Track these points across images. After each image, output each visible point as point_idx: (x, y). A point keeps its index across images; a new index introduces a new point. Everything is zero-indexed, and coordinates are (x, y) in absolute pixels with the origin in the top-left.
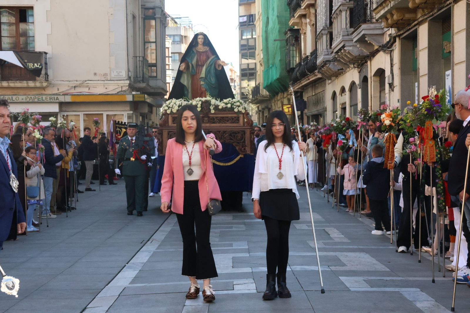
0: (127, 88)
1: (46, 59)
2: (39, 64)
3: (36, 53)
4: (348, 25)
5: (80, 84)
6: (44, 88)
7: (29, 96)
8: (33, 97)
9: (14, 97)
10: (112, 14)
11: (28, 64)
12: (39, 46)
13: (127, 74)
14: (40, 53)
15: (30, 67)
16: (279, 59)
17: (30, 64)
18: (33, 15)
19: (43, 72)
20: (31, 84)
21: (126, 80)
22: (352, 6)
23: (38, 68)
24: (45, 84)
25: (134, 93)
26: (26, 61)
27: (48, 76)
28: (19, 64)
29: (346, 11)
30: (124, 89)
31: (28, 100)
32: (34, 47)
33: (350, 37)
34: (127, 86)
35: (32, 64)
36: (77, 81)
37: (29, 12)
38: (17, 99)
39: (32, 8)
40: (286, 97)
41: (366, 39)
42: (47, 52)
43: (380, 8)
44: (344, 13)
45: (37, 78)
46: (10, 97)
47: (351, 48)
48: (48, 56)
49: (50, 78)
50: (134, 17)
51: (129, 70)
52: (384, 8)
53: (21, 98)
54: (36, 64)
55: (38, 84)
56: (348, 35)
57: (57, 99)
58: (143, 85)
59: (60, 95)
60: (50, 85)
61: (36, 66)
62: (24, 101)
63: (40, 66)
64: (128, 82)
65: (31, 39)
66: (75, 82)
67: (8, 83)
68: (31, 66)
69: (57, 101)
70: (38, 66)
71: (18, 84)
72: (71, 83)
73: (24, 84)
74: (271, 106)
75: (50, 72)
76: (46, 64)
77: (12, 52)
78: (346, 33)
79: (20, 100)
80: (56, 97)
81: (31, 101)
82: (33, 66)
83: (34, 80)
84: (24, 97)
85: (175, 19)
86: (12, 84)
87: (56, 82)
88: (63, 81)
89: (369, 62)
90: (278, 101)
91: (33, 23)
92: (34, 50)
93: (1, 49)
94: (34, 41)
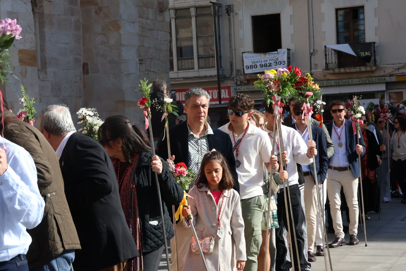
1: (374, 47)
2: (369, 52)
3: (367, 43)
5: (403, 66)
6: (373, 72)
7: (362, 79)
8: (364, 79)
9: (350, 81)
11: (360, 53)
12: (370, 37)
14: (370, 44)
15: (362, 56)
17: (362, 53)
18: (363, 13)
19: (372, 58)
20: (363, 69)
23: (368, 55)
24: (374, 68)
26: (359, 51)
27: (376, 61)
28: (353, 54)
31: (361, 82)
32: (364, 39)
35: (364, 53)
36: (400, 64)
37: (361, 11)
38: (352, 82)
39: (362, 7)
42: (375, 42)
45: (368, 64)
46: (347, 80)
48: (376, 45)
49: (378, 62)
53: (355, 81)
54: (366, 53)
55: (368, 69)
57: (385, 79)
59: (386, 76)
60: (378, 68)
61: (367, 54)
62: (358, 83)
63: (370, 54)
65: (362, 32)
66: (399, 65)
67: (345, 69)
68: (362, 54)
69: (385, 81)
70: (369, 54)
71: (353, 70)
72: (395, 65)
73: (357, 69)
75: (378, 58)
76: (374, 51)
77: (348, 44)
79: (355, 83)
80: (383, 78)
81: (363, 82)
82: (364, 54)
83: (365, 65)
84: (358, 80)
86: (348, 70)
87: (383, 66)
88: (388, 64)
91: (364, 19)
92: (365, 41)
93: (338, 42)
94: (364, 33)
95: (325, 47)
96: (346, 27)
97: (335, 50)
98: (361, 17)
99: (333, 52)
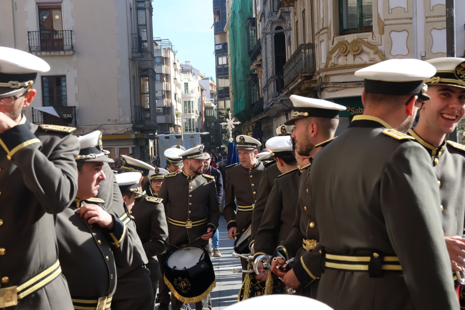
0: (131, 129)
1: (75, 111)
2: (71, 115)
3: (68, 107)
4: (276, 91)
5: (99, 127)
10: (120, 79)
11: (63, 115)
12: (71, 101)
13: (131, 119)
14: (71, 107)
15: (64, 117)
16: (244, 95)
17: (64, 115)
18: (65, 81)
19: (74, 120)
21: (130, 124)
22: (277, 78)
23: (70, 117)
25: (136, 133)
26: (62, 113)
27: (76, 122)
28: (57, 115)
29: (274, 81)
30: (129, 130)
32: (66, 103)
33: (276, 98)
34: (131, 128)
35: (66, 115)
36: (96, 125)
37: (63, 79)
39: (65, 76)
40: (251, 124)
41: (283, 102)
42: (75, 106)
43: (292, 83)
44: (272, 83)
45: (69, 124)
47: (278, 105)
48: (76, 109)
49: (78, 123)
50: (134, 77)
51: (132, 117)
52: (295, 83)
54: (68, 115)
56: (275, 97)
58: (141, 126)
60: (78, 129)
61: (69, 116)
63: (71, 116)
64: (132, 125)
65: (64, 97)
66: (95, 126)
68: (65, 116)
70: (70, 116)
72: (92, 126)
74: (241, 130)
75: (78, 120)
76: (75, 114)
77: (52, 107)
78: (274, 96)
82: (67, 116)
85: (156, 42)
87: (82, 127)
88: (87, 125)
89: (289, 114)
90: (246, 126)
91: (66, 86)
92: (67, 105)
93: (44, 105)
94: (66, 98)
95: (32, 108)
96: (51, 91)
97: (41, 112)
98: (64, 84)
99: (40, 113)
